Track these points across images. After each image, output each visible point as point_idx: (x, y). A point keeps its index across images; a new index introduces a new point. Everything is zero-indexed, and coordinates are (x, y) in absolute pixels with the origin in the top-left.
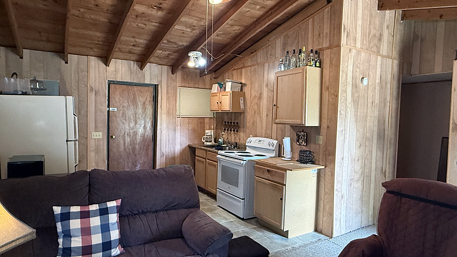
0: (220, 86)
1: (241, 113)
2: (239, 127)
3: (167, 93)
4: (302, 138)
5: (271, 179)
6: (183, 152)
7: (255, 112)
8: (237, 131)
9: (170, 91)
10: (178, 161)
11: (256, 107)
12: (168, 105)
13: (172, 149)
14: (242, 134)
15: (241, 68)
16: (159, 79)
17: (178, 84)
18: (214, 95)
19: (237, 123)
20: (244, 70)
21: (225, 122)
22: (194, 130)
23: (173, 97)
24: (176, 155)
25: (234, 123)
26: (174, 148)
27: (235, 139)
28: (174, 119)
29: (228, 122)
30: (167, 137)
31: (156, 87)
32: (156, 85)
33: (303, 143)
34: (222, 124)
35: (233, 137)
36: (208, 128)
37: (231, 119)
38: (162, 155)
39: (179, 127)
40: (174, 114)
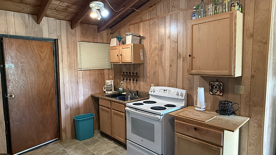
0: (118, 40)
1: (140, 65)
2: (139, 77)
3: (68, 47)
4: (216, 87)
5: (200, 138)
6: (86, 102)
7: (156, 63)
8: (137, 81)
9: (70, 46)
10: (82, 111)
11: (156, 58)
12: (69, 59)
13: (76, 100)
14: (142, 83)
15: (138, 23)
16: (59, 34)
17: (78, 38)
18: (114, 48)
19: (136, 73)
20: (141, 24)
21: (124, 72)
22: (95, 81)
23: (73, 52)
24: (80, 105)
25: (133, 73)
26: (78, 99)
27: (134, 87)
28: (76, 72)
29: (127, 73)
30: (70, 89)
31: (55, 41)
32: (55, 40)
33: (218, 93)
34: (120, 74)
35: (132, 86)
36: (108, 79)
37: (130, 70)
38: (67, 107)
39: (81, 80)
40: (76, 68)
